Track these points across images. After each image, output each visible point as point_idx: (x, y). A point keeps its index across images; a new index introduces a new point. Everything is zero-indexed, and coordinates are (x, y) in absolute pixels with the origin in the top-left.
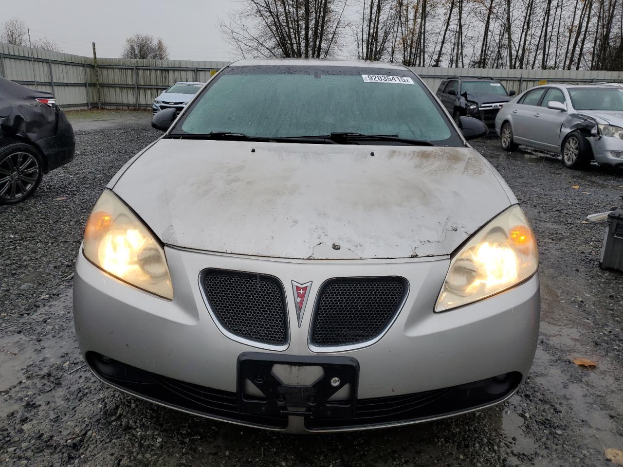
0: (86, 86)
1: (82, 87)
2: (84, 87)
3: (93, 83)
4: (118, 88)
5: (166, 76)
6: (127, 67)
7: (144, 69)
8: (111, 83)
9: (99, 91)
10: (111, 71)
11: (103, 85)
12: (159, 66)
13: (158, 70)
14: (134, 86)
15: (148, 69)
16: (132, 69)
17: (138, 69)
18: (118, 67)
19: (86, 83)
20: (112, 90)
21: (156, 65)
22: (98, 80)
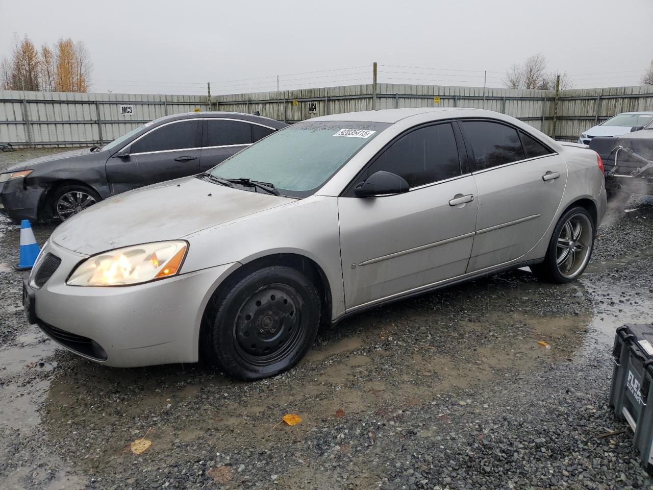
0: (542, 120)
1: (537, 121)
2: (540, 121)
3: (551, 116)
4: (577, 121)
5: (635, 105)
6: (590, 98)
7: (609, 99)
8: (571, 116)
9: (555, 124)
10: (572, 103)
11: (560, 118)
12: (628, 93)
13: (626, 98)
14: (594, 118)
15: (613, 98)
16: (595, 99)
17: (601, 99)
18: (581, 98)
19: (542, 117)
20: (570, 123)
21: (624, 93)
22: (556, 113)
